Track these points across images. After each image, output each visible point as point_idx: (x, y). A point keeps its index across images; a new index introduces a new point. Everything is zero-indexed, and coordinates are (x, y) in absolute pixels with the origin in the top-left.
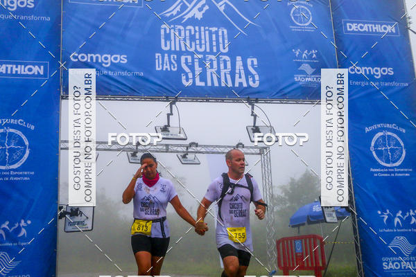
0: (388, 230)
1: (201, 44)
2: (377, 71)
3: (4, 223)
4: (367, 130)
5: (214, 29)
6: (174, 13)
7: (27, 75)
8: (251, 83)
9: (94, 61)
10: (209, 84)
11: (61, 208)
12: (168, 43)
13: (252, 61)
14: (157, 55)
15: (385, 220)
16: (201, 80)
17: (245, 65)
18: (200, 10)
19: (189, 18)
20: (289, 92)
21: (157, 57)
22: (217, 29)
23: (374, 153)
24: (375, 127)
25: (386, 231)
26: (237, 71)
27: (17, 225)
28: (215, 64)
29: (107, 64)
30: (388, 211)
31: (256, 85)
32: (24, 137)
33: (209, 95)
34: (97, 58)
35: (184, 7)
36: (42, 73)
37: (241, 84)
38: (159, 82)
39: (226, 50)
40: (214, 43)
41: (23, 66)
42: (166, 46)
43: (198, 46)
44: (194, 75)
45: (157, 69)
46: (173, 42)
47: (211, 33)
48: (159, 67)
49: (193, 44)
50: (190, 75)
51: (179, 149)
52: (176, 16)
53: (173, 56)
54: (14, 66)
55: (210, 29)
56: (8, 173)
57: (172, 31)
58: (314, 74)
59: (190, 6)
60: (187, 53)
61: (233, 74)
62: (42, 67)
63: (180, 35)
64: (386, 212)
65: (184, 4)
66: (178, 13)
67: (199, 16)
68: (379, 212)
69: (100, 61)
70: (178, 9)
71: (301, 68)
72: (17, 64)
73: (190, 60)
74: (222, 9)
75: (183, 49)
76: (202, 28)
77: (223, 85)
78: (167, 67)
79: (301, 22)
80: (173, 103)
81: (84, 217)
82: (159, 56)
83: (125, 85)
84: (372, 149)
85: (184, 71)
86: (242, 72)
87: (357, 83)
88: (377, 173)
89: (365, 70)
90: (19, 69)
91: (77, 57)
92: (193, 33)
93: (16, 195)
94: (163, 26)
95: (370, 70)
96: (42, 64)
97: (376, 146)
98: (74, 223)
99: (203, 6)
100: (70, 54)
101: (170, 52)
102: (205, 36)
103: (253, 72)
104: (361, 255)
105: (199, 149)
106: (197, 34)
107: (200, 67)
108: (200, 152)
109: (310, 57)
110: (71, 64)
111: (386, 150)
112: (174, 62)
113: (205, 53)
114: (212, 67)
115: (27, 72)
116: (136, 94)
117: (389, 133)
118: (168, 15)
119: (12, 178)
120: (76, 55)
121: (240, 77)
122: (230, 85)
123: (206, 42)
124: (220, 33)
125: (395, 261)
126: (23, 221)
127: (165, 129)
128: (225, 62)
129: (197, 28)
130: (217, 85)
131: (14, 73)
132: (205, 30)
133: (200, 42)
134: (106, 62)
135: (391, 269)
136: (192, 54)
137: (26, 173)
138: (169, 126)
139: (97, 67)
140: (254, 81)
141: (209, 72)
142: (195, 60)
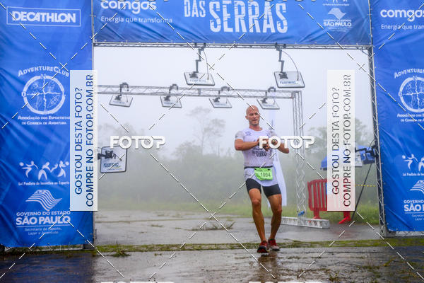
0: (412, 174)
2: (411, 14)
3: (45, 164)
4: (396, 75)
7: (60, 23)
8: (279, 29)
9: (124, 7)
10: (237, 30)
14: (186, 1)
15: (409, 165)
16: (229, 26)
17: (273, 11)
20: (317, 38)
21: (185, 3)
23: (402, 99)
24: (405, 72)
25: (410, 175)
26: (266, 17)
27: (56, 166)
28: (243, 10)
29: (136, 10)
30: (413, 156)
31: (284, 31)
32: (59, 84)
33: (238, 41)
34: (127, 5)
36: (74, 21)
37: (269, 30)
38: (188, 29)
41: (56, 14)
44: (222, 21)
45: (186, 15)
48: (187, 13)
50: (219, 22)
53: (202, 3)
54: (48, 14)
56: (46, 118)
58: (343, 18)
61: (261, 20)
62: (74, 15)
64: (411, 157)
68: (404, 157)
69: (130, 8)
71: (330, 13)
72: (50, 12)
73: (218, 6)
77: (251, 31)
78: (195, 13)
80: (202, 49)
81: (117, 159)
82: (187, 3)
83: (155, 32)
84: (400, 94)
85: (212, 18)
86: (271, 18)
87: (389, 27)
88: (404, 118)
89: (398, 13)
90: (52, 17)
91: (107, 5)
93: (54, 139)
95: (403, 13)
96: (74, 12)
97: (404, 91)
98: (109, 165)
100: (101, 2)
103: (282, 17)
104: (383, 198)
107: (228, 13)
108: (231, 96)
109: (341, 1)
111: (415, 96)
112: (202, 9)
114: (240, 13)
115: (60, 20)
116: (165, 40)
117: (419, 79)
119: (50, 123)
120: (107, 2)
121: (268, 23)
122: (258, 30)
125: (416, 204)
126: (61, 162)
127: (194, 75)
128: (253, 7)
130: (245, 31)
131: (48, 20)
134: (136, 9)
135: (412, 211)
137: (63, 118)
138: (197, 72)
139: (127, 13)
140: (282, 27)
141: (237, 17)
142: (224, 6)
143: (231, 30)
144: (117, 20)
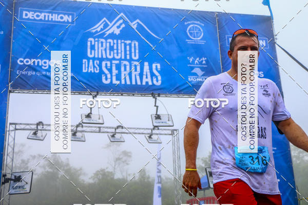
1: (117, 53)
5: (128, 42)
6: (99, 29)
8: (155, 82)
9: (36, 64)
10: (123, 82)
11: (5, 176)
12: (93, 52)
13: (156, 66)
14: (84, 61)
17: (151, 69)
18: (118, 27)
19: (110, 34)
20: (183, 89)
21: (84, 62)
22: (130, 42)
26: (145, 73)
28: (128, 68)
29: (46, 66)
33: (123, 91)
34: (38, 62)
35: (106, 25)
37: (147, 83)
39: (137, 58)
40: (128, 53)
42: (91, 54)
43: (115, 55)
44: (112, 76)
45: (84, 71)
46: (96, 51)
47: (125, 45)
48: (85, 69)
49: (112, 53)
50: (109, 76)
51: (109, 130)
52: (100, 32)
53: (97, 62)
55: (125, 42)
57: (96, 43)
58: (203, 75)
59: (111, 25)
60: (107, 59)
61: (141, 75)
63: (102, 46)
65: (106, 23)
66: (102, 30)
67: (117, 32)
69: (40, 64)
70: (102, 26)
71: (193, 71)
73: (109, 65)
74: (135, 27)
75: (104, 57)
76: (119, 41)
78: (91, 69)
79: (195, 37)
80: (96, 96)
81: (24, 183)
82: (85, 62)
86: (149, 74)
91: (23, 62)
92: (112, 45)
94: (90, 39)
98: (16, 187)
99: (121, 24)
100: (18, 59)
101: (94, 59)
102: (121, 47)
105: (124, 130)
106: (115, 46)
109: (201, 63)
110: (18, 67)
112: (97, 66)
113: (120, 60)
114: (125, 70)
118: (94, 31)
120: (22, 59)
121: (147, 78)
122: (139, 83)
123: (121, 51)
124: (133, 45)
127: (88, 116)
128: (136, 66)
129: (115, 41)
132: (121, 43)
133: (117, 51)
134: (45, 65)
136: (111, 60)
138: (91, 114)
139: (38, 69)
140: (157, 81)
141: (123, 73)
142: (113, 65)
143: (118, 82)
144: (30, 73)
